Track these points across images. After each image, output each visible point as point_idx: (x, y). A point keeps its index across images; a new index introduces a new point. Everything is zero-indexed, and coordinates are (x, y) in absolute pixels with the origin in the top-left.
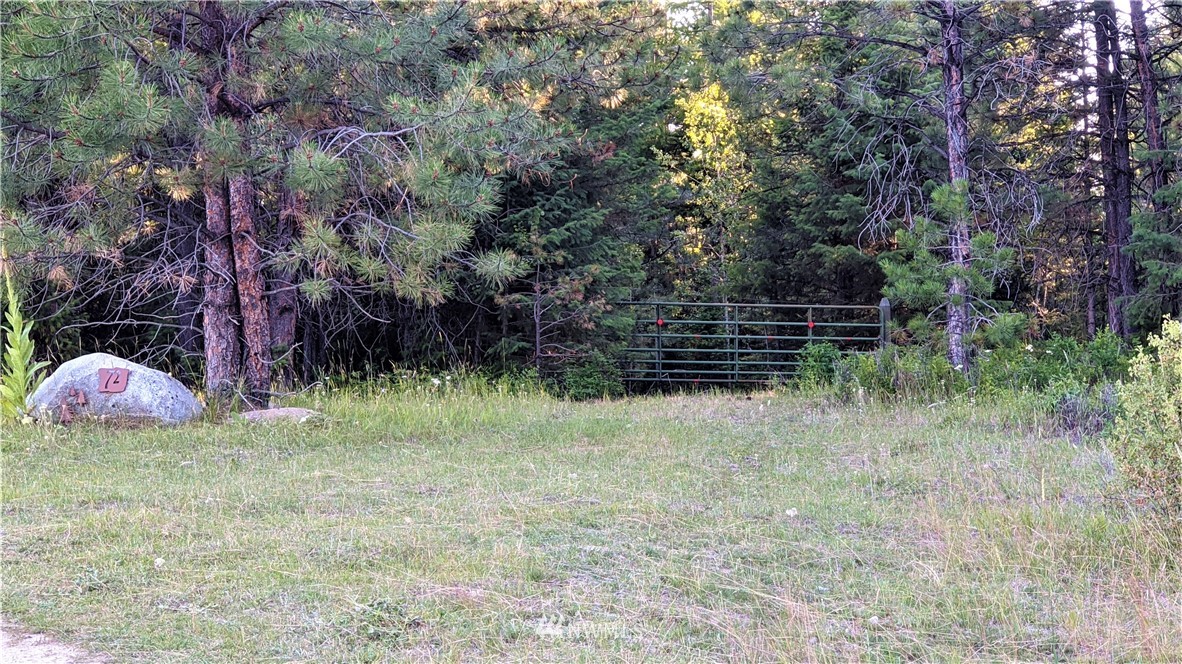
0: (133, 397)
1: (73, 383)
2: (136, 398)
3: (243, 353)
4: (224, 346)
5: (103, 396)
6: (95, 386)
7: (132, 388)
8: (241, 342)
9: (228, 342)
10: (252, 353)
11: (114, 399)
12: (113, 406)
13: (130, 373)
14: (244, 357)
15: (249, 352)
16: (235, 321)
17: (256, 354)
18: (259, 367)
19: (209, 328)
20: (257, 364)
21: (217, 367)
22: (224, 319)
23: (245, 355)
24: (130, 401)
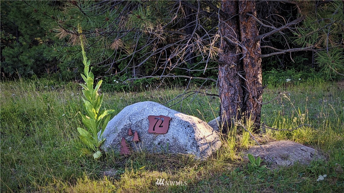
0: (173, 138)
1: (130, 125)
2: (175, 140)
3: (245, 97)
4: (233, 92)
5: (151, 136)
6: (146, 128)
7: (171, 131)
8: (244, 89)
9: (236, 90)
10: (251, 96)
11: (160, 138)
12: (159, 144)
13: (170, 120)
14: (245, 99)
15: (249, 96)
16: (241, 76)
17: (253, 97)
18: (255, 106)
19: (222, 79)
20: (254, 104)
21: (228, 106)
22: (232, 74)
23: (246, 98)
24: (171, 141)
